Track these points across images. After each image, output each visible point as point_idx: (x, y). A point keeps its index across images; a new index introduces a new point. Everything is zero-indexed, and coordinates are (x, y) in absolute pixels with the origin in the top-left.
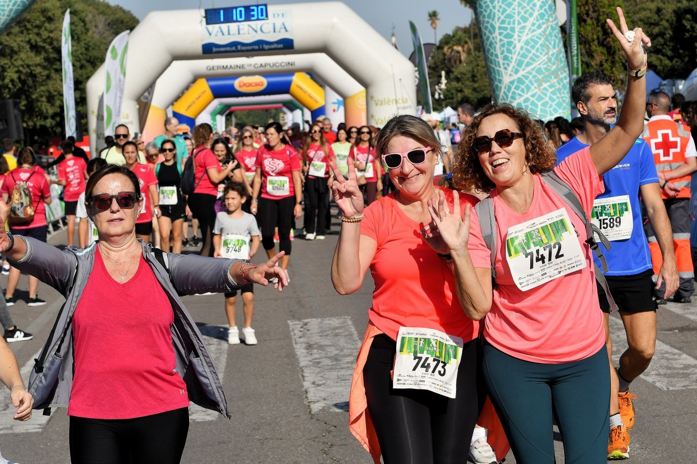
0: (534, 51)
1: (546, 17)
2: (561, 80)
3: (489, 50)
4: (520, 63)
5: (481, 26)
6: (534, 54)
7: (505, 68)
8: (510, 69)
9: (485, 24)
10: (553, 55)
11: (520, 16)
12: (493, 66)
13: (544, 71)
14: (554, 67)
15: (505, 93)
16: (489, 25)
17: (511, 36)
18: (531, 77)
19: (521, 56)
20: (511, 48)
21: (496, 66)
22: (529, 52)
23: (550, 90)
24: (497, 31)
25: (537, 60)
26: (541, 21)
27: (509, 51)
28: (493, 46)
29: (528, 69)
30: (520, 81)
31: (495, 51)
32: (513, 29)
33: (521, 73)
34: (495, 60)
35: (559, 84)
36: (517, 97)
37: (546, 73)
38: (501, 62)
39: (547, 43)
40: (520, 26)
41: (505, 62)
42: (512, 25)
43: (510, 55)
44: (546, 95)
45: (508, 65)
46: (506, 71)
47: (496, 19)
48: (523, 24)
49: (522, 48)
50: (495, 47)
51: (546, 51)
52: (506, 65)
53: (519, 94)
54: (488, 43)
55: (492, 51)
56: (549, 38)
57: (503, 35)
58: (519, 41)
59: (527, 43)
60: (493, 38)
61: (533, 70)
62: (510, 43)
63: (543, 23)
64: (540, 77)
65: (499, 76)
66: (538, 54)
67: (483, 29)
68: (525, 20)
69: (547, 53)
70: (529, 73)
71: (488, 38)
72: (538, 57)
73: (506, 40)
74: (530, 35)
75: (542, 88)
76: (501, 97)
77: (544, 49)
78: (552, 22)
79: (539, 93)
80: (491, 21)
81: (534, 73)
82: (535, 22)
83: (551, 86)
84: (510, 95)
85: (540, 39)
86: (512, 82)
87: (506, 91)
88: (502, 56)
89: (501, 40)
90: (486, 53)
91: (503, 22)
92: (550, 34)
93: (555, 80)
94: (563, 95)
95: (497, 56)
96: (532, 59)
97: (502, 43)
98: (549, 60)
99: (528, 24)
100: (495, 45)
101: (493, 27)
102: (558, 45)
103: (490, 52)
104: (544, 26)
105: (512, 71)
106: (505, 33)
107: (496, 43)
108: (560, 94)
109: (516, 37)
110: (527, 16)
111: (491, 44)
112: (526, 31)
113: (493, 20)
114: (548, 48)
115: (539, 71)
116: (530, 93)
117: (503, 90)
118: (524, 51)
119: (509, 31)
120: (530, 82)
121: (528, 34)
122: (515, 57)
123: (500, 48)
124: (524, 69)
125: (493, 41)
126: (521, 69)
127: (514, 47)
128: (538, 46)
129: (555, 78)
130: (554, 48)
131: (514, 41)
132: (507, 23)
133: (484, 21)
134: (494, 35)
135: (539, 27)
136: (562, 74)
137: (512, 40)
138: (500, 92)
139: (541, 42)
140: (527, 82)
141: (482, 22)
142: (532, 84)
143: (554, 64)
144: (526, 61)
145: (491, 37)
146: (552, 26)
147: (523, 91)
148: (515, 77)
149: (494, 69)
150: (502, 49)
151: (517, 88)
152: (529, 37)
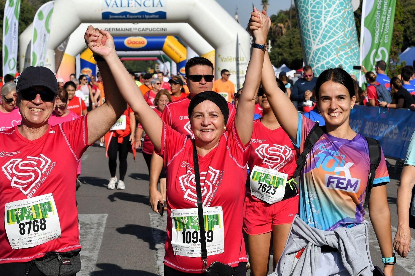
0: (335, 28)
1: (344, 5)
2: (353, 49)
3: (303, 26)
4: (324, 37)
5: (299, 9)
6: (335, 31)
7: (314, 40)
8: (317, 40)
9: (301, 8)
10: (348, 32)
11: (326, 3)
12: (306, 38)
13: (341, 43)
14: (348, 40)
15: (313, 57)
16: (304, 9)
17: (319, 17)
18: (331, 47)
19: (326, 32)
20: (319, 25)
21: (307, 37)
22: (332, 29)
23: (345, 57)
24: (309, 13)
25: (336, 35)
26: (341, 8)
27: (317, 28)
28: (306, 23)
29: (330, 41)
30: (324, 49)
31: (307, 27)
32: (321, 12)
33: (325, 43)
34: (307, 34)
35: (351, 53)
36: (321, 60)
37: (343, 45)
38: (311, 35)
39: (344, 23)
40: (325, 11)
41: (314, 35)
42: (320, 10)
43: (318, 31)
44: (342, 60)
45: (316, 37)
46: (314, 42)
47: (309, 4)
48: (328, 9)
49: (326, 26)
50: (307, 24)
51: (343, 29)
52: (314, 38)
53: (323, 58)
54: (303, 21)
55: (305, 27)
56: (346, 20)
57: (314, 16)
58: (325, 21)
59: (330, 22)
60: (307, 18)
61: (333, 41)
62: (318, 22)
63: (342, 9)
64: (338, 47)
65: (309, 45)
66: (338, 31)
67: (300, 11)
68: (329, 6)
69: (344, 31)
70: (330, 43)
71: (303, 17)
72: (337, 33)
73: (315, 20)
74: (333, 17)
75: (339, 54)
76: (310, 60)
77: (342, 27)
78: (349, 8)
79: (337, 58)
80: (305, 6)
81: (334, 44)
82: (336, 8)
83: (346, 54)
84: (316, 58)
85: (339, 20)
86: (318, 50)
87: (314, 56)
88: (312, 31)
89: (312, 20)
90: (301, 28)
91: (314, 7)
92: (347, 17)
93: (349, 50)
94: (353, 60)
95: (308, 31)
96: (333, 34)
97: (312, 22)
98: (345, 35)
99: (332, 9)
100: (308, 23)
101: (307, 10)
102: (352, 25)
103: (304, 28)
104: (342, 12)
105: (319, 42)
106: (315, 14)
107: (308, 21)
108: (352, 60)
109: (322, 18)
110: (331, 3)
111: (305, 22)
112: (330, 14)
113: (307, 5)
114: (345, 27)
115: (338, 43)
116: (331, 58)
117: (312, 54)
118: (328, 28)
119: (318, 13)
120: (331, 50)
121: (331, 16)
122: (321, 32)
123: (311, 25)
124: (327, 41)
125: (306, 20)
126: (325, 41)
127: (321, 25)
128: (338, 25)
129: (349, 48)
130: (349, 27)
131: (321, 21)
132: (316, 8)
133: (301, 5)
134: (307, 16)
135: (339, 12)
136: (353, 45)
137: (320, 20)
138: (309, 56)
139: (340, 22)
140: (329, 50)
141: (299, 6)
142: (333, 52)
143: (348, 38)
144: (329, 35)
145: (305, 17)
146: (348, 11)
147: (325, 56)
148: (321, 46)
149: (306, 39)
150: (313, 26)
151: (321, 54)
152: (331, 18)
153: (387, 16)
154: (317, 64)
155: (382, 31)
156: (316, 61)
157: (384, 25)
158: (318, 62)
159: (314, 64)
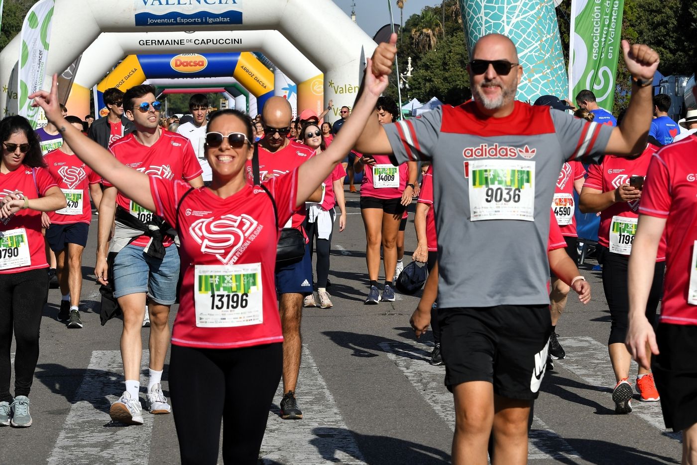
0: (525, 36)
2: (556, 70)
3: (472, 33)
5: (465, 4)
6: (524, 39)
10: (546, 41)
13: (536, 59)
14: (548, 55)
16: (474, 4)
17: (500, 18)
22: (520, 36)
23: (543, 82)
24: (483, 11)
26: (534, 1)
28: (477, 28)
31: (479, 33)
32: (501, 10)
35: (553, 75)
37: (539, 62)
39: (541, 27)
40: (509, 6)
42: (500, 5)
44: (537, 88)
48: (513, 4)
50: (479, 29)
51: (539, 36)
54: (472, 24)
55: (476, 33)
56: (543, 21)
57: (490, 15)
58: (508, 24)
59: (517, 26)
60: (478, 19)
62: (497, 26)
63: (537, 4)
64: (531, 66)
66: (530, 39)
67: (466, 7)
69: (540, 39)
71: (473, 18)
72: (529, 43)
73: (492, 22)
74: (521, 17)
75: (532, 79)
77: (537, 33)
78: (547, 2)
79: (529, 84)
81: (524, 61)
82: (527, 1)
83: (542, 78)
85: (532, 22)
89: (487, 22)
91: (490, 1)
92: (544, 17)
93: (548, 71)
97: (487, 25)
98: (542, 46)
99: (520, 4)
100: (480, 27)
101: (479, 7)
103: (474, 35)
104: (537, 8)
106: (492, 13)
107: (481, 24)
108: (554, 88)
109: (504, 18)
111: (475, 25)
112: (517, 12)
114: (541, 33)
115: (530, 59)
118: (513, 35)
119: (496, 11)
121: (518, 16)
125: (478, 22)
127: (502, 30)
128: (530, 30)
129: (548, 68)
130: (548, 33)
131: (503, 24)
132: (494, 1)
134: (479, 15)
135: (532, 8)
139: (533, 25)
141: (465, 0)
143: (547, 52)
145: (476, 17)
152: (519, 19)
153: (611, 15)
155: (603, 40)
157: (608, 31)
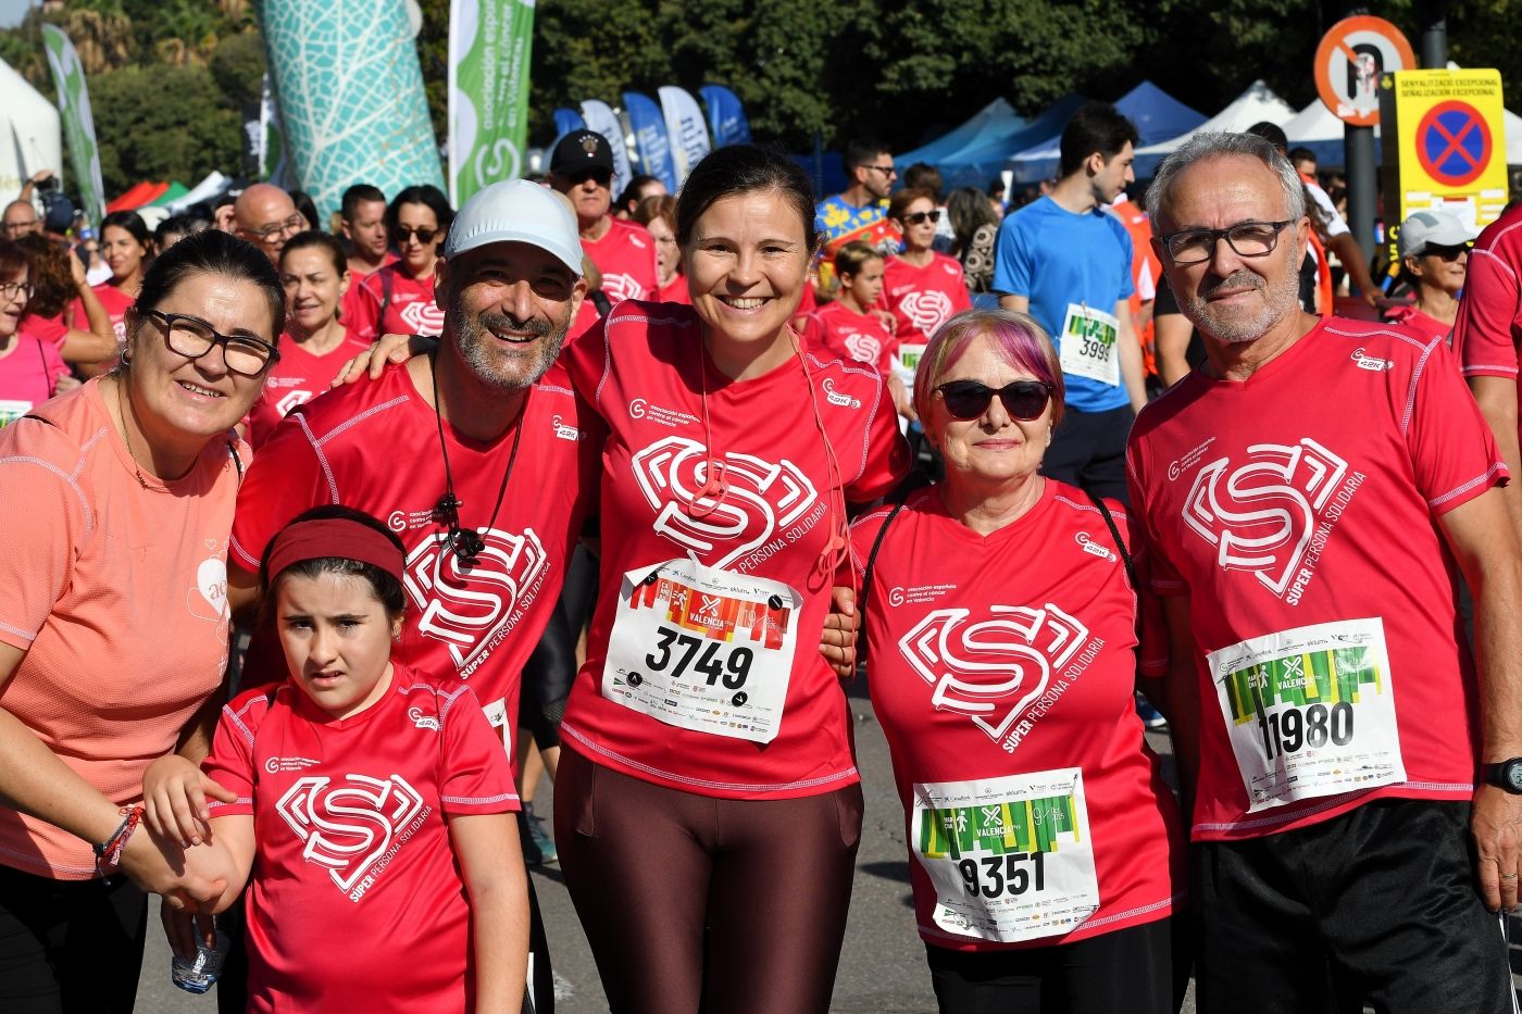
0: (371, 91)
1: (394, 29)
2: (421, 145)
3: (286, 88)
4: (345, 114)
5: (272, 42)
6: (372, 97)
7: (318, 122)
8: (327, 122)
9: (280, 40)
10: (406, 98)
11: (347, 25)
12: (295, 117)
13: (390, 128)
14: (408, 122)
15: (316, 168)
16: (287, 42)
17: (330, 63)
18: (365, 139)
19: (349, 100)
20: (329, 84)
21: (299, 116)
22: (364, 92)
23: (403, 164)
24: (303, 52)
25: (376, 107)
26: (384, 36)
27: (326, 91)
28: (295, 80)
29: (362, 124)
30: (346, 146)
31: (299, 88)
32: (332, 49)
33: (348, 132)
34: (298, 108)
35: (417, 153)
36: (340, 176)
37: (395, 133)
38: (310, 109)
39: (396, 77)
40: (346, 44)
41: (319, 110)
42: (331, 42)
43: (326, 98)
44: (393, 172)
45: (324, 116)
46: (319, 127)
47: (301, 29)
48: (352, 41)
49: (349, 85)
50: (298, 83)
51: (393, 91)
52: (319, 117)
53: (344, 171)
54: (286, 74)
55: (292, 88)
56: (399, 66)
57: (315, 60)
58: (345, 71)
59: (359, 75)
60: (296, 66)
61: (369, 125)
62: (327, 76)
63: (389, 40)
64: (383, 139)
65: (306, 135)
66: (379, 96)
67: (275, 48)
68: (356, 32)
69: (396, 96)
70: (362, 130)
71: (285, 65)
72: (378, 101)
73: (319, 70)
74: (365, 62)
75: (386, 159)
76: (308, 175)
77: (391, 87)
78: (405, 37)
79: (381, 168)
80: (291, 33)
81: (372, 131)
82: (374, 36)
83: (403, 157)
84: (326, 172)
85: (383, 68)
86: (331, 149)
87: (320, 166)
88: (313, 99)
89: (310, 70)
90: (281, 93)
91: (315, 36)
92: (401, 60)
93: (411, 146)
94: (423, 174)
95: (301, 99)
96: (367, 105)
97: (312, 74)
98: (400, 108)
99: (362, 40)
100: (298, 78)
101: (296, 46)
102: (415, 81)
103: (289, 92)
104: (390, 46)
105: (331, 127)
106: (318, 56)
107: (301, 74)
108: (420, 171)
109: (338, 63)
110: (359, 25)
111: (291, 76)
112: (358, 53)
113: (296, 31)
114: (397, 86)
115: (381, 128)
116: (365, 169)
117: (313, 162)
118: (353, 90)
119: (325, 53)
120: (365, 147)
121: (360, 59)
122: (336, 101)
123: (309, 85)
124: (353, 125)
125: (295, 71)
126: (347, 125)
127: (336, 83)
128: (379, 82)
129: (410, 141)
130: (408, 85)
131: (336, 73)
132: (321, 37)
133: (277, 34)
134: (297, 60)
135: (381, 46)
136: (422, 134)
137: (332, 69)
138: (307, 166)
139: (384, 74)
140: (359, 148)
141: (273, 35)
142: (369, 152)
143: (408, 115)
144: (357, 108)
145: (291, 63)
146: (403, 46)
147: (350, 164)
148: (337, 138)
149: (295, 123)
150: (313, 85)
151: (340, 159)
152: (361, 65)
153: (512, 60)
154: (328, 185)
155: (501, 98)
156: (325, 179)
157: (507, 85)
158: (330, 182)
159: (321, 186)
